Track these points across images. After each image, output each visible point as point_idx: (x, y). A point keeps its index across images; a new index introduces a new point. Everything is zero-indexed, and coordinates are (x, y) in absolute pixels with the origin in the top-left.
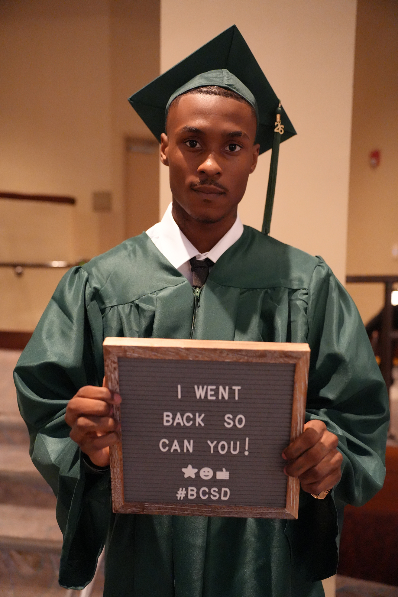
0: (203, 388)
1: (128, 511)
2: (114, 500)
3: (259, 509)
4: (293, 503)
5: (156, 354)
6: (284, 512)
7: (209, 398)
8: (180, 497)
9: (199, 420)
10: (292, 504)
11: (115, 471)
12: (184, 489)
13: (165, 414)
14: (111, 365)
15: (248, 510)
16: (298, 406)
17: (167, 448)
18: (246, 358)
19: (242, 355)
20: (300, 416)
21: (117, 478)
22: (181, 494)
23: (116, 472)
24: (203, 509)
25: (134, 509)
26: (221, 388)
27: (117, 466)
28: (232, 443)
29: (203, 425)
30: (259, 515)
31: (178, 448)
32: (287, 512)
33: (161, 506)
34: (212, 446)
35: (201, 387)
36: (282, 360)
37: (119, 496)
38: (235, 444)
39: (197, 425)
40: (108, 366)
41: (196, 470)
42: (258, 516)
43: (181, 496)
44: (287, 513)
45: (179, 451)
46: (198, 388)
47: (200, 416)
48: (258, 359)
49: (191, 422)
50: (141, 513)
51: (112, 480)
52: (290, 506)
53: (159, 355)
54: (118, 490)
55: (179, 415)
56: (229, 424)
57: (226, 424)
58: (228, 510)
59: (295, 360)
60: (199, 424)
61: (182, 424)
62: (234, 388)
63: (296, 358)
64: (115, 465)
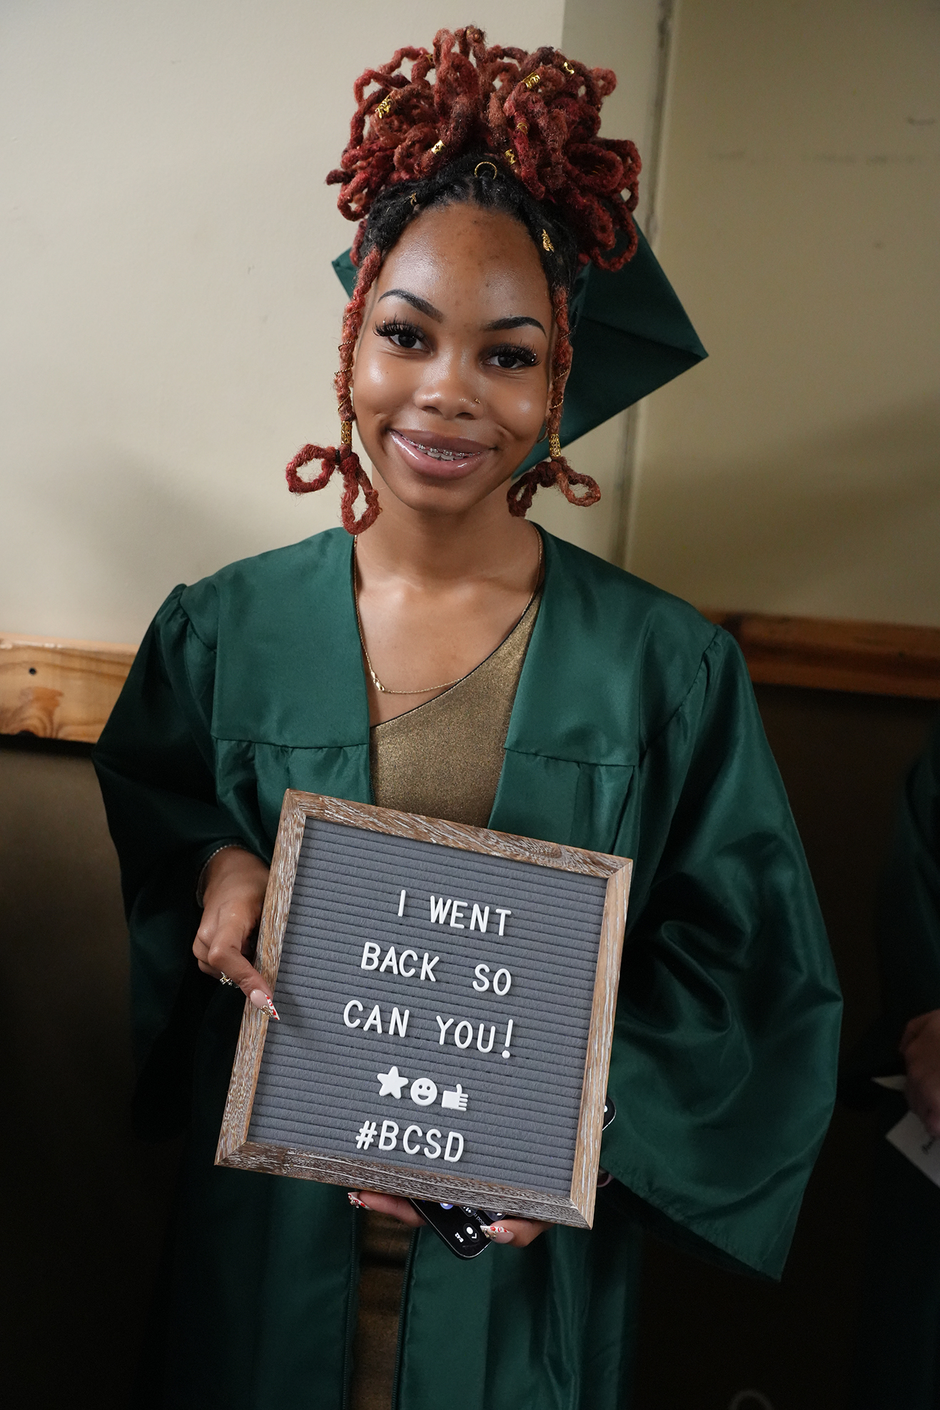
0: (444, 904)
1: (249, 1163)
2: (227, 1131)
3: (519, 1192)
4: (586, 1185)
5: (376, 821)
6: (566, 1206)
7: (452, 924)
8: (364, 1144)
9: (426, 968)
10: (583, 1186)
11: (247, 1057)
12: (374, 1125)
13: (368, 945)
14: (293, 831)
15: (497, 1191)
16: (609, 963)
17: (358, 1022)
18: (528, 854)
19: (521, 847)
20: (610, 985)
21: (247, 1073)
22: (365, 1135)
23: (247, 1059)
24: (405, 1176)
25: (263, 1159)
26: (476, 908)
27: (251, 1047)
28: (482, 1027)
29: (433, 979)
30: (514, 1206)
31: (378, 1023)
32: (572, 1207)
33: (322, 1158)
34: (444, 1028)
35: (441, 901)
36: (585, 869)
37: (240, 1122)
38: (487, 1031)
39: (423, 977)
40: (286, 830)
41: (405, 1081)
42: (514, 1211)
43: (365, 1139)
44: (574, 1211)
45: (380, 1030)
46: (436, 903)
47: (430, 960)
48: (547, 859)
49: (413, 971)
50: (277, 1172)
51: (233, 1078)
52: (580, 1191)
53: (380, 824)
54: (242, 1105)
55: (392, 952)
56: (481, 984)
57: (475, 984)
58: (457, 1185)
59: (607, 872)
60: (427, 978)
61: (395, 971)
62: (498, 911)
63: (609, 869)
64: (250, 1043)
